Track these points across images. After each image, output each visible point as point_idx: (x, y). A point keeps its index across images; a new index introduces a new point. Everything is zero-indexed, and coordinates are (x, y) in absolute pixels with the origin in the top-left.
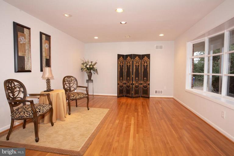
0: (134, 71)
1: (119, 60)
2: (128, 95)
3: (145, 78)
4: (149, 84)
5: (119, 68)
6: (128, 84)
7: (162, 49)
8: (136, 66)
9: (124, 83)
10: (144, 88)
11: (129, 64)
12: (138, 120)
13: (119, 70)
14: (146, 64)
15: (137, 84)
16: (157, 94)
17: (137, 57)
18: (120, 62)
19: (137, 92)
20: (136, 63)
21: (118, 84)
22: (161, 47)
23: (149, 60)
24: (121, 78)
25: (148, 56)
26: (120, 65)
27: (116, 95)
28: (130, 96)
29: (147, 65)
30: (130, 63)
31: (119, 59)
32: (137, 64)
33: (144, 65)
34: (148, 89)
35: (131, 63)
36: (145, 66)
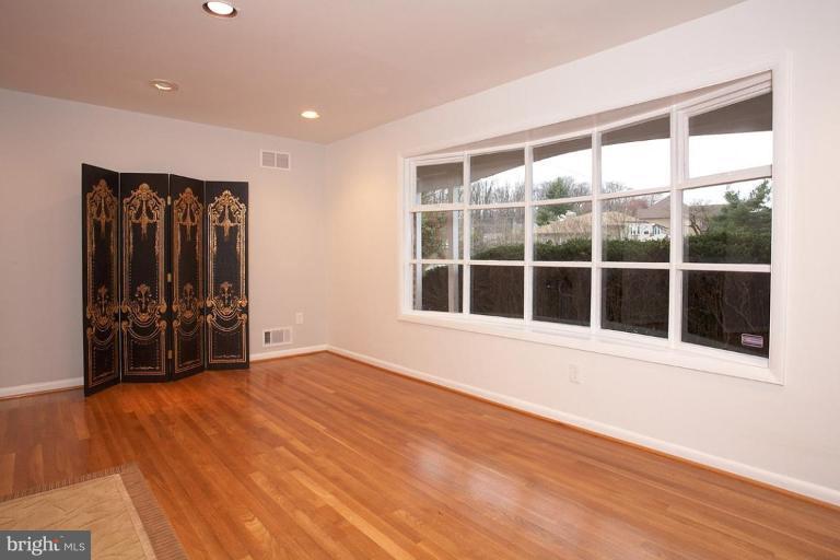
0: (177, 250)
1: (89, 195)
2: (145, 370)
3: (226, 286)
4: (246, 310)
5: (91, 237)
6: (144, 317)
7: (287, 166)
8: (183, 228)
9: (116, 316)
10: (224, 329)
11: (145, 220)
12: (335, 480)
13: (91, 249)
14: (228, 223)
15: (189, 314)
16: (271, 344)
17: (188, 190)
18: (95, 209)
19: (191, 350)
20: (185, 217)
21: (87, 323)
22: (283, 162)
23: (242, 206)
24: (103, 291)
25: (240, 190)
26: (97, 225)
27: (80, 381)
28: (159, 373)
29: (234, 230)
30: (150, 216)
31: (91, 190)
32: (189, 222)
33: (219, 230)
34: (240, 328)
35: (160, 214)
36: (227, 233)
